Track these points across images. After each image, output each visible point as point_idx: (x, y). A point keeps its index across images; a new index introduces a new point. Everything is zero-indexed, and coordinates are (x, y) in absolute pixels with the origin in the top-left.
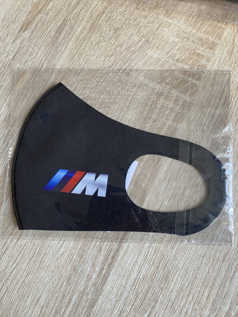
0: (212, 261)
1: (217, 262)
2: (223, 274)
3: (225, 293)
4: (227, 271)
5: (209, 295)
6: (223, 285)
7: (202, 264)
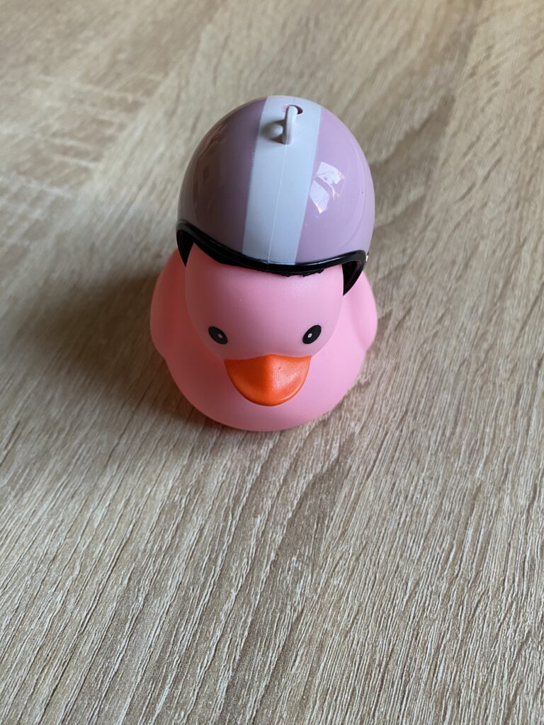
0: (77, 572)
1: (95, 572)
2: (110, 608)
3: (111, 675)
4: (123, 597)
5: (54, 690)
6: (105, 648)
7: (46, 585)
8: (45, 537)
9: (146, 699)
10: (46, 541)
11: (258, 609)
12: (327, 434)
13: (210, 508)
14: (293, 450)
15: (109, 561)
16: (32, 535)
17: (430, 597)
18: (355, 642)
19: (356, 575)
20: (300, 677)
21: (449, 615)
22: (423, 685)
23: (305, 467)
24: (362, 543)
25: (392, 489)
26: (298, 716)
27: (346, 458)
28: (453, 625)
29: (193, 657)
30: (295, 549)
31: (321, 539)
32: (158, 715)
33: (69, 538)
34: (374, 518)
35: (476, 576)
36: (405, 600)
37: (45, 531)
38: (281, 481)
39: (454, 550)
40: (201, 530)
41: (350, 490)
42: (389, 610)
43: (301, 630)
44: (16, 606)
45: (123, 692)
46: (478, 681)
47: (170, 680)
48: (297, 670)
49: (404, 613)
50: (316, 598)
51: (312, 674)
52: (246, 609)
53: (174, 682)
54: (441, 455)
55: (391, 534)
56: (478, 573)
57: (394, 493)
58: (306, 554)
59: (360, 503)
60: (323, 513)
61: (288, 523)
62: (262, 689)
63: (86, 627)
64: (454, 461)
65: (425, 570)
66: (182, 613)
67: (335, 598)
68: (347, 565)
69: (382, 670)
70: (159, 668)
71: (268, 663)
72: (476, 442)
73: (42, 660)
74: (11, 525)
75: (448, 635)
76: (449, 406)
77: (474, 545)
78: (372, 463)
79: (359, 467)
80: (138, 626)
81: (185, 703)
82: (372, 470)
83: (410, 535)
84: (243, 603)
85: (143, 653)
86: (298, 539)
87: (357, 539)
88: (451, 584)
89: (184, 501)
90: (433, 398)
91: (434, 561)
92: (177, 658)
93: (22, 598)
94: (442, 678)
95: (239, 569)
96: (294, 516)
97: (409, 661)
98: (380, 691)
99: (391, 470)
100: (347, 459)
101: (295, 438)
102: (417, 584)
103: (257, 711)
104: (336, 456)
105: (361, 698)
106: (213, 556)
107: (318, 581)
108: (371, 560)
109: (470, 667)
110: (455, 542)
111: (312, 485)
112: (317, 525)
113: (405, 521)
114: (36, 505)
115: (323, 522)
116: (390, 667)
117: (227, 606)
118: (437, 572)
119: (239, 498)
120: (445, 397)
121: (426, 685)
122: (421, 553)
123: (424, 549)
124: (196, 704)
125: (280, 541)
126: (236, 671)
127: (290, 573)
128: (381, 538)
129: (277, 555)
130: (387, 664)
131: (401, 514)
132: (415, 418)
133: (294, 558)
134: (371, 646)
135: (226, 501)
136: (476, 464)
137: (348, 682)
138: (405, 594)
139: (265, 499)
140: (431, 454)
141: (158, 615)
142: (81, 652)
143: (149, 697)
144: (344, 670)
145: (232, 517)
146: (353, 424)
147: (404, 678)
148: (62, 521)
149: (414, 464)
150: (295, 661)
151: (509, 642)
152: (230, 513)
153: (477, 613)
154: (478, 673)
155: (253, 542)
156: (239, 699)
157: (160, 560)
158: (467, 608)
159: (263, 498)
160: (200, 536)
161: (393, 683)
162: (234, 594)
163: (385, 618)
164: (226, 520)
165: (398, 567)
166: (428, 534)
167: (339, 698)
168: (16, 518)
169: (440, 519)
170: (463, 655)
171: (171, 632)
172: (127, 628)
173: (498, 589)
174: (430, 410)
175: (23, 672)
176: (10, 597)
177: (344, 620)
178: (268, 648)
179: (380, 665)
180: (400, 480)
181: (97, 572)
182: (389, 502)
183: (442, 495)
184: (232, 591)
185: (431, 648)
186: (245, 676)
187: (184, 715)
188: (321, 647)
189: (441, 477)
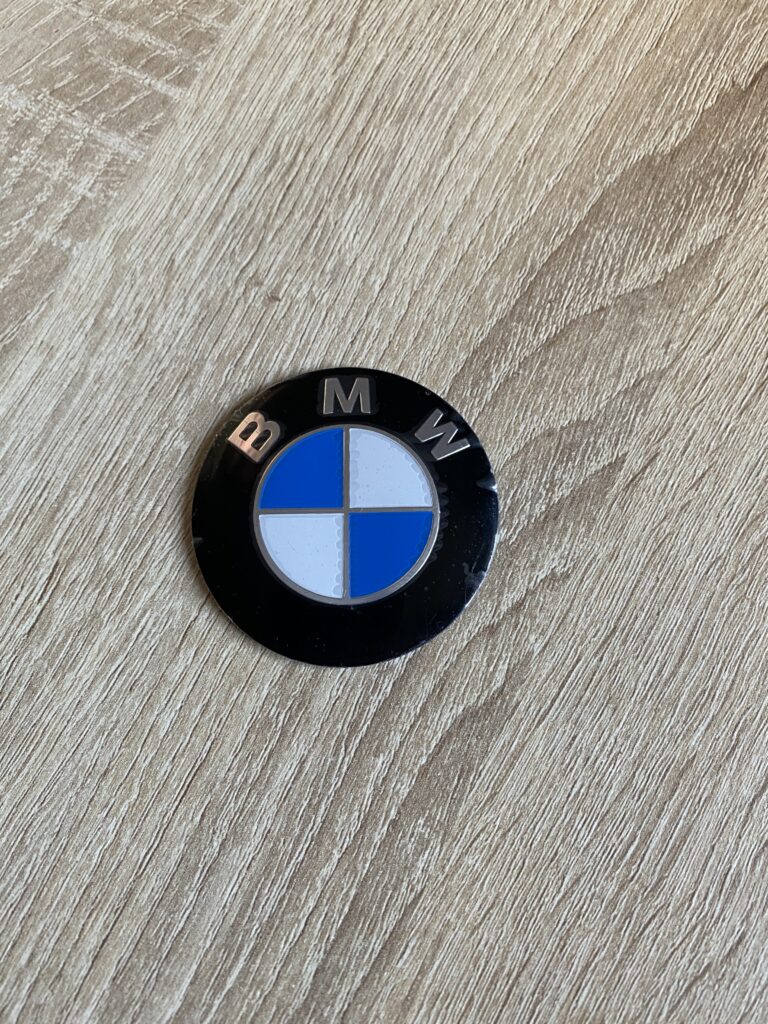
8: (94, 741)
9: (215, 969)
10: (95, 748)
11: (365, 880)
12: (493, 649)
13: (316, 734)
14: (441, 665)
15: (178, 786)
16: (77, 736)
17: (591, 901)
18: (483, 942)
19: (499, 856)
20: (407, 974)
21: (611, 928)
22: (558, 1007)
23: (453, 695)
24: (514, 814)
25: (571, 744)
26: (398, 1018)
27: (513, 689)
28: (612, 942)
29: (277, 928)
30: (424, 809)
31: (460, 801)
32: (229, 990)
33: (125, 747)
34: (537, 783)
35: (657, 883)
36: (557, 899)
37: (94, 733)
38: (418, 710)
39: (636, 843)
40: (302, 763)
41: (511, 738)
42: (534, 909)
43: (416, 915)
44: (57, 829)
45: (188, 956)
46: (628, 1014)
47: (246, 951)
48: (404, 964)
49: (552, 915)
50: (441, 878)
51: (422, 972)
52: (350, 878)
53: (251, 954)
54: (648, 704)
55: (556, 808)
56: (660, 880)
57: (572, 751)
58: (438, 817)
59: (523, 757)
60: (469, 764)
61: (419, 772)
62: (358, 981)
63: (145, 870)
64: (666, 716)
65: (591, 863)
66: (267, 870)
67: (467, 881)
68: (489, 841)
69: (510, 982)
70: (233, 934)
71: (370, 951)
72: (704, 691)
73: (88, 903)
74: (49, 717)
75: (603, 953)
76: (678, 630)
77: (665, 840)
78: (549, 702)
79: (530, 706)
80: (211, 879)
81: (262, 982)
82: (547, 713)
83: (581, 814)
84: (347, 870)
85: (213, 914)
86: (429, 796)
87: (508, 809)
88: (622, 888)
89: (281, 717)
90: (658, 614)
91: (606, 854)
92: (257, 926)
93: (63, 820)
94: (583, 1003)
95: (347, 824)
96: (429, 763)
97: (546, 976)
98: (503, 1006)
99: (575, 715)
100: (516, 691)
101: (446, 647)
102: (578, 880)
103: (349, 1005)
104: (499, 685)
105: (479, 1011)
106: (315, 802)
107: (447, 857)
108: (522, 839)
109: (622, 997)
110: (639, 832)
111: (460, 723)
112: (459, 780)
113: (579, 792)
114: (82, 693)
115: (467, 778)
116: (522, 979)
117: (326, 871)
118: (606, 869)
119: (357, 726)
120: (676, 613)
121: (562, 1008)
122: (591, 841)
123: (595, 836)
124: (276, 984)
125: (405, 795)
126: (328, 953)
127: (413, 840)
128: (541, 811)
129: (399, 813)
130: (518, 975)
131: (575, 783)
132: (625, 642)
133: (421, 821)
134: (502, 950)
135: (340, 726)
136: (695, 726)
137: (466, 989)
138: (558, 892)
139: (393, 733)
140: (635, 701)
141: (237, 868)
142: (137, 900)
143: (219, 968)
144: (464, 974)
145: (346, 750)
146: (532, 638)
147: (536, 995)
148: (118, 721)
149: (608, 712)
150: (404, 953)
151: (679, 973)
152: (343, 744)
153: (647, 932)
154: (630, 1005)
155: (369, 791)
156: (328, 989)
157: (243, 796)
158: (636, 923)
159: (390, 731)
160: (300, 772)
161: (522, 999)
162: (337, 856)
163: (526, 918)
164: (336, 754)
165: (556, 854)
166: (605, 815)
167: (452, 1006)
168: (56, 709)
169: (626, 798)
170: (617, 979)
171: (252, 892)
172: (196, 878)
173: (682, 904)
174: (649, 633)
175: (66, 914)
176: (49, 815)
177: (473, 912)
178: (372, 932)
179: (509, 975)
180: (584, 734)
181: (161, 800)
182: (562, 764)
183: (637, 763)
184: (335, 852)
185: (578, 965)
186: (338, 960)
187: (261, 996)
188: (439, 941)
189: (641, 737)
